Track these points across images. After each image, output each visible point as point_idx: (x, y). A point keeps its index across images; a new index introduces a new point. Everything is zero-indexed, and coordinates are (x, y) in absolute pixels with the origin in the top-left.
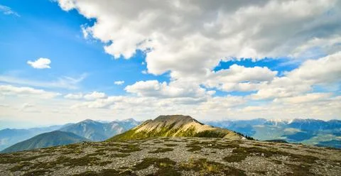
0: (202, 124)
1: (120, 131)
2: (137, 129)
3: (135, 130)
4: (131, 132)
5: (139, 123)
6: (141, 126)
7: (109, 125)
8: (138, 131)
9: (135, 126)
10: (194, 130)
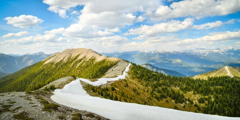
0: (100, 55)
1: (30, 63)
2: (45, 61)
3: (44, 62)
4: (40, 63)
5: (48, 56)
6: (50, 58)
7: (20, 58)
8: (46, 62)
9: (44, 58)
10: (94, 59)
